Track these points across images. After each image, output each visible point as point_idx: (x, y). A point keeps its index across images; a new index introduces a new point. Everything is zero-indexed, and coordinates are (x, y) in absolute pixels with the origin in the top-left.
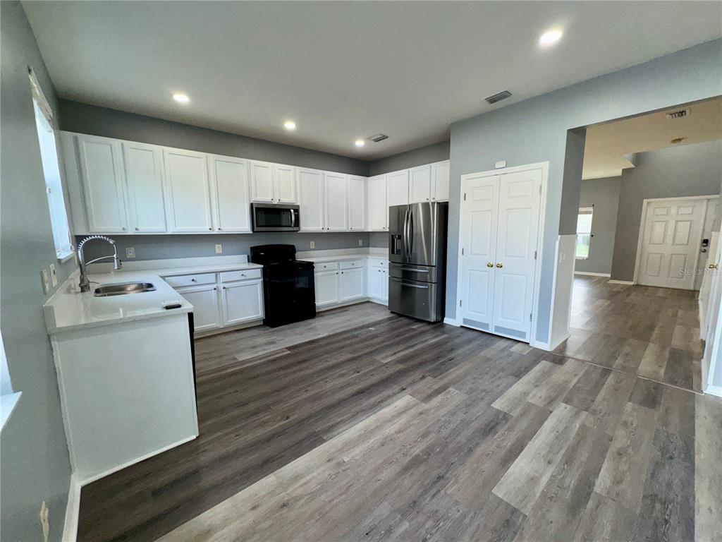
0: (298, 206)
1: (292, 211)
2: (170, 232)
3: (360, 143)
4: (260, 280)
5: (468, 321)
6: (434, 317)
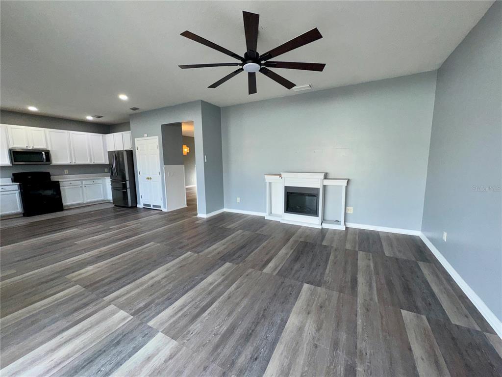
0: (49, 150)
1: (43, 153)
3: (90, 118)
4: (18, 191)
5: (144, 205)
6: (130, 204)
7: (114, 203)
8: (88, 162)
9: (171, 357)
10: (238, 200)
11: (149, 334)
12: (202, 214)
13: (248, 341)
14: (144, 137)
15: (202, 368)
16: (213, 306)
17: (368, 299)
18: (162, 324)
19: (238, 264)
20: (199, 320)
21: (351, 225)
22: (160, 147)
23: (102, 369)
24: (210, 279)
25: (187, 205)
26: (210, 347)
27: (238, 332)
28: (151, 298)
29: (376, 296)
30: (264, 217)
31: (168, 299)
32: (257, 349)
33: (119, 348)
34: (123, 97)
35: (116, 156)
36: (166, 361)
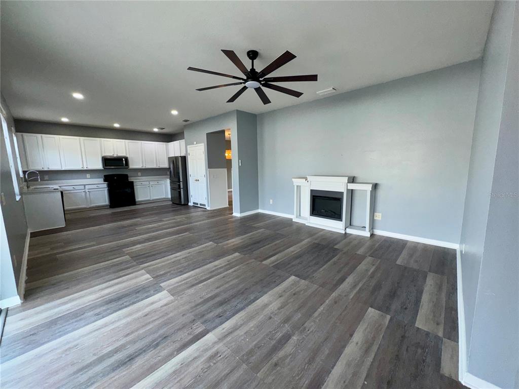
0: (127, 157)
1: (123, 159)
2: (63, 169)
3: (156, 130)
4: (106, 189)
5: (194, 203)
6: (183, 203)
7: (172, 200)
8: (154, 166)
9: (166, 305)
10: (271, 202)
11: (159, 290)
12: (237, 214)
13: (221, 305)
14: (193, 144)
15: (182, 314)
16: (209, 281)
17: (344, 294)
18: (169, 286)
19: (245, 255)
20: (194, 287)
21: (378, 232)
22: (205, 153)
23: (125, 304)
24: (217, 263)
25: (229, 205)
26: (193, 304)
27: (218, 299)
28: (168, 270)
29: (353, 294)
30: (292, 219)
31: (181, 272)
32: (225, 311)
33: (138, 295)
34: (175, 112)
35: (173, 161)
36: (162, 307)
